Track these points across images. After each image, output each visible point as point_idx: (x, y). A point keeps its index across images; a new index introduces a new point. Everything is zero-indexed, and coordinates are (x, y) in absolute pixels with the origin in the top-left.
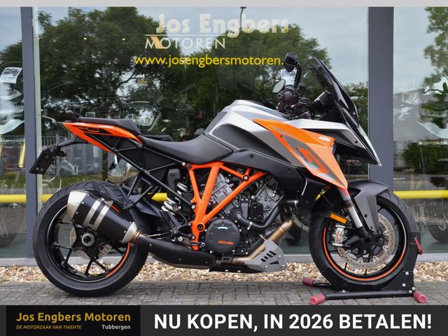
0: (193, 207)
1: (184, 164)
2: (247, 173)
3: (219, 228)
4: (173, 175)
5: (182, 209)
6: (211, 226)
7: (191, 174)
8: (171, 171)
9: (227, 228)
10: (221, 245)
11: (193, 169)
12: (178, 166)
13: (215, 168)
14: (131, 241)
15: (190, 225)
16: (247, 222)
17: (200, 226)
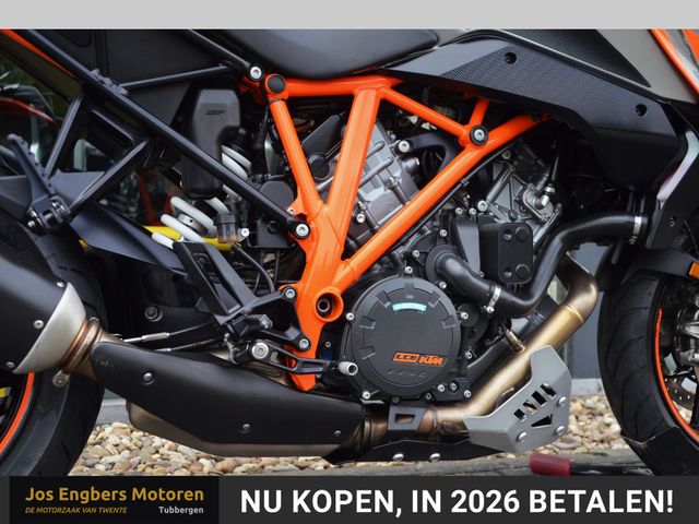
0: (302, 230)
1: (256, 73)
2: (476, 119)
3: (397, 307)
4: (214, 112)
5: (253, 237)
6: (369, 299)
7: (280, 110)
8: (207, 97)
9: (422, 307)
10: (403, 367)
11: (285, 94)
12: (234, 79)
13: (366, 98)
14: (62, 364)
15: (290, 295)
16: (485, 286)
17: (327, 300)
